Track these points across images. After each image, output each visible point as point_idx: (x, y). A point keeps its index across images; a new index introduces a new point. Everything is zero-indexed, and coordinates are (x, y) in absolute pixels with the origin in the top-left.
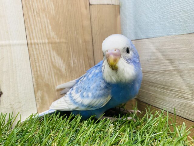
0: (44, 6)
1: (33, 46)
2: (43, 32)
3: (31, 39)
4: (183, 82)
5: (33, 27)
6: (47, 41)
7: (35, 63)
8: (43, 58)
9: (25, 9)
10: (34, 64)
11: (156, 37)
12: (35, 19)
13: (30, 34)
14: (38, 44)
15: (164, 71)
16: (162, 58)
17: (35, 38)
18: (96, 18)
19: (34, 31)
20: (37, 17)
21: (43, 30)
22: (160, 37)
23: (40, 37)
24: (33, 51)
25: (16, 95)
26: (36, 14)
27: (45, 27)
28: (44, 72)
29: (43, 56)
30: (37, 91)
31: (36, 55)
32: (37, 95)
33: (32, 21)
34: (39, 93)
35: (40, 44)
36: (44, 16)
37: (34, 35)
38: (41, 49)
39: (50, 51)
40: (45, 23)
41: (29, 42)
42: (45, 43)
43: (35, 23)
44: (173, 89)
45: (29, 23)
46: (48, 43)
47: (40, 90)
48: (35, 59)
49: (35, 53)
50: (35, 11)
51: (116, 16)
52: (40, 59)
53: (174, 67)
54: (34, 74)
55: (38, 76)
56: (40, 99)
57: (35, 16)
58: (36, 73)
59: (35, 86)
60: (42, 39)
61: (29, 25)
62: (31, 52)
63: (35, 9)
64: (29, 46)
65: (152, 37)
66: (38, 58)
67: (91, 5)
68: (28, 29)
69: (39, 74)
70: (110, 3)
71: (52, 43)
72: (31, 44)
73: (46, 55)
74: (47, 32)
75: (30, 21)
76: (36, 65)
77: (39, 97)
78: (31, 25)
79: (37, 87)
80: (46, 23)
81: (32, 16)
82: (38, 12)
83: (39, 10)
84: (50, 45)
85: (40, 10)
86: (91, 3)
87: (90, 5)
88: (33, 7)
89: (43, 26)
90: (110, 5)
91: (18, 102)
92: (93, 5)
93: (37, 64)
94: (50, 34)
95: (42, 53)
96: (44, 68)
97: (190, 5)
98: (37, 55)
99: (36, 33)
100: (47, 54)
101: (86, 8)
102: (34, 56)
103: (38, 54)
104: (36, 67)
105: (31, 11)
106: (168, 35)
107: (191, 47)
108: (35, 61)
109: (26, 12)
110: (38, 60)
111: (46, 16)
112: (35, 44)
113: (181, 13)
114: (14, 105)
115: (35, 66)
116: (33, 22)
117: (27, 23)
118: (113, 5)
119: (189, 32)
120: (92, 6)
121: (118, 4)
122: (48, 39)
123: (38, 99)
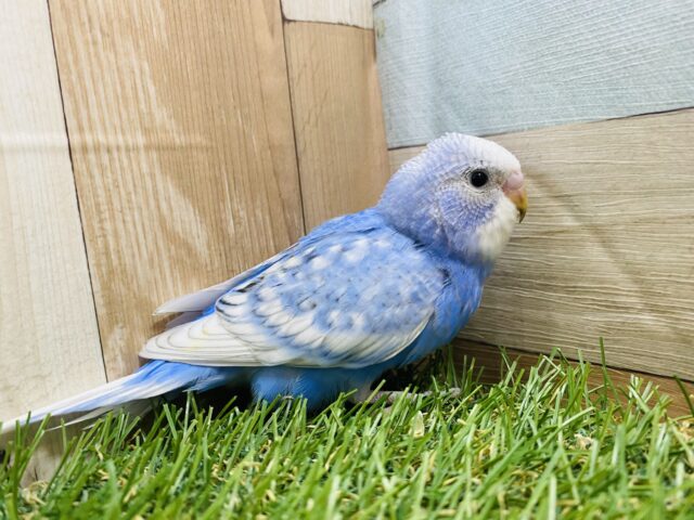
0: (129, 11)
1: (92, 156)
2: (126, 107)
3: (81, 129)
4: (612, 260)
5: (88, 83)
6: (141, 140)
7: (101, 221)
8: (129, 201)
9: (58, 15)
10: (96, 225)
11: (514, 132)
12: (97, 55)
13: (77, 112)
14: (109, 151)
15: (546, 233)
16: (539, 195)
17: (98, 126)
18: (305, 66)
19: (92, 98)
20: (105, 48)
21: (125, 99)
22: (529, 129)
23: (116, 121)
24: (91, 177)
25: (28, 349)
26: (99, 35)
27: (135, 88)
28: (133, 256)
29: (129, 194)
30: (111, 330)
31: (101, 192)
32: (110, 343)
33: (84, 63)
34: (118, 338)
35: (118, 148)
36: (130, 45)
37: (95, 115)
38: (122, 169)
39: (152, 176)
40: (133, 72)
41: (76, 139)
42: (136, 149)
43: (97, 71)
44: (580, 284)
45: (72, 68)
46: (148, 148)
47: (121, 325)
48: (98, 205)
49: (98, 180)
50: (97, 26)
51: (365, 65)
52: (116, 205)
53: (578, 218)
54: (98, 265)
55: (111, 272)
56: (119, 358)
57: (95, 43)
58: (103, 260)
59: (102, 311)
60: (123, 134)
61: (74, 78)
62: (85, 181)
63: (95, 19)
64: (77, 156)
65: (501, 131)
66: (110, 203)
67: (289, 21)
68: (72, 93)
69: (115, 262)
70: (347, 19)
71: (158, 149)
72: (85, 149)
73: (140, 190)
74: (143, 106)
75: (76, 61)
76: (102, 229)
77: (117, 352)
78: (80, 77)
79: (110, 314)
80: (137, 71)
81: (86, 43)
82: (106, 30)
83: (110, 23)
84: (154, 155)
85: (116, 24)
86: (288, 17)
87: (285, 20)
88: (87, 9)
89: (128, 84)
90: (347, 25)
91: (35, 377)
92: (295, 21)
93: (108, 226)
94: (150, 114)
95: (125, 185)
96: (133, 239)
97: (626, 35)
98: (107, 190)
99: (99, 106)
100: (144, 189)
101: (272, 31)
102: (96, 196)
103: (111, 188)
104: (105, 236)
105: (82, 24)
106: (560, 124)
107: (635, 155)
108: (99, 212)
109: (61, 27)
110: (111, 210)
111: (137, 46)
112: (97, 149)
113: (597, 58)
114: (18, 388)
115: (98, 233)
116: (91, 65)
117: (68, 66)
118: (354, 26)
119: (626, 114)
120: (292, 24)
121: (371, 26)
122: (146, 131)
123: (115, 359)
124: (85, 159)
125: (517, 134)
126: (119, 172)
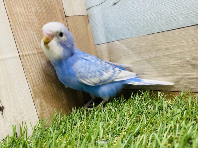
0: (29, 20)
1: (25, 58)
2: (31, 44)
3: (22, 51)
4: (151, 66)
5: (22, 40)
6: (36, 52)
7: (30, 73)
8: (35, 67)
9: (12, 23)
10: (29, 74)
11: (125, 39)
12: (23, 32)
13: (20, 47)
14: (29, 55)
15: (135, 62)
16: (133, 53)
17: (26, 50)
18: (72, 27)
19: (23, 43)
20: (24, 30)
21: (31, 42)
22: (129, 38)
23: (30, 48)
24: (26, 63)
25: (17, 107)
26: (22, 27)
27: (33, 39)
28: (38, 80)
29: (35, 65)
30: (36, 99)
31: (28, 66)
32: (36, 103)
33: (20, 35)
34: (38, 101)
35: (31, 55)
36: (30, 28)
37: (24, 47)
38: (33, 59)
39: (40, 60)
40: (32, 35)
41: (21, 54)
42: (35, 54)
43: (23, 36)
44: (145, 73)
45: (17, 36)
46: (38, 53)
47: (38, 98)
48: (28, 69)
49: (27, 63)
50: (22, 25)
51: (86, 25)
52: (33, 69)
53: (142, 58)
54: (31, 84)
55: (34, 85)
56: (39, 106)
57: (22, 29)
58: (32, 83)
59: (33, 95)
60: (32, 50)
61: (18, 39)
62: (24, 64)
63: (21, 23)
64: (22, 58)
65: (122, 39)
66: (31, 68)
67: (67, 16)
68: (18, 42)
69: (34, 83)
70: (81, 14)
71: (40, 53)
72: (23, 56)
73: (38, 64)
74: (35, 43)
75: (18, 35)
76: (30, 75)
77: (38, 104)
78: (20, 38)
79: (35, 95)
81: (20, 30)
82: (24, 26)
83: (25, 24)
84: (40, 55)
85: (26, 24)
86: (67, 15)
87: (66, 16)
88: (19, 21)
89: (31, 38)
90: (81, 15)
91: (20, 113)
92: (68, 16)
93: (31, 74)
94: (37, 45)
95: (34, 63)
96: (38, 76)
97: (148, 16)
98: (30, 65)
99: (25, 45)
101: (63, 20)
102: (27, 67)
103: (31, 64)
104: (31, 77)
105: (18, 25)
106: (136, 36)
107: (153, 42)
108: (29, 71)
109: (13, 27)
110: (32, 70)
111: (32, 28)
112: (26, 56)
113: (143, 21)
114: (16, 117)
115: (29, 76)
116: (22, 35)
117: (16, 36)
118: (83, 15)
119: (150, 33)
120: (68, 17)
121: (87, 15)
122: (37, 49)
123: (38, 106)
124: (24, 58)
125: (126, 39)
126: (32, 60)
